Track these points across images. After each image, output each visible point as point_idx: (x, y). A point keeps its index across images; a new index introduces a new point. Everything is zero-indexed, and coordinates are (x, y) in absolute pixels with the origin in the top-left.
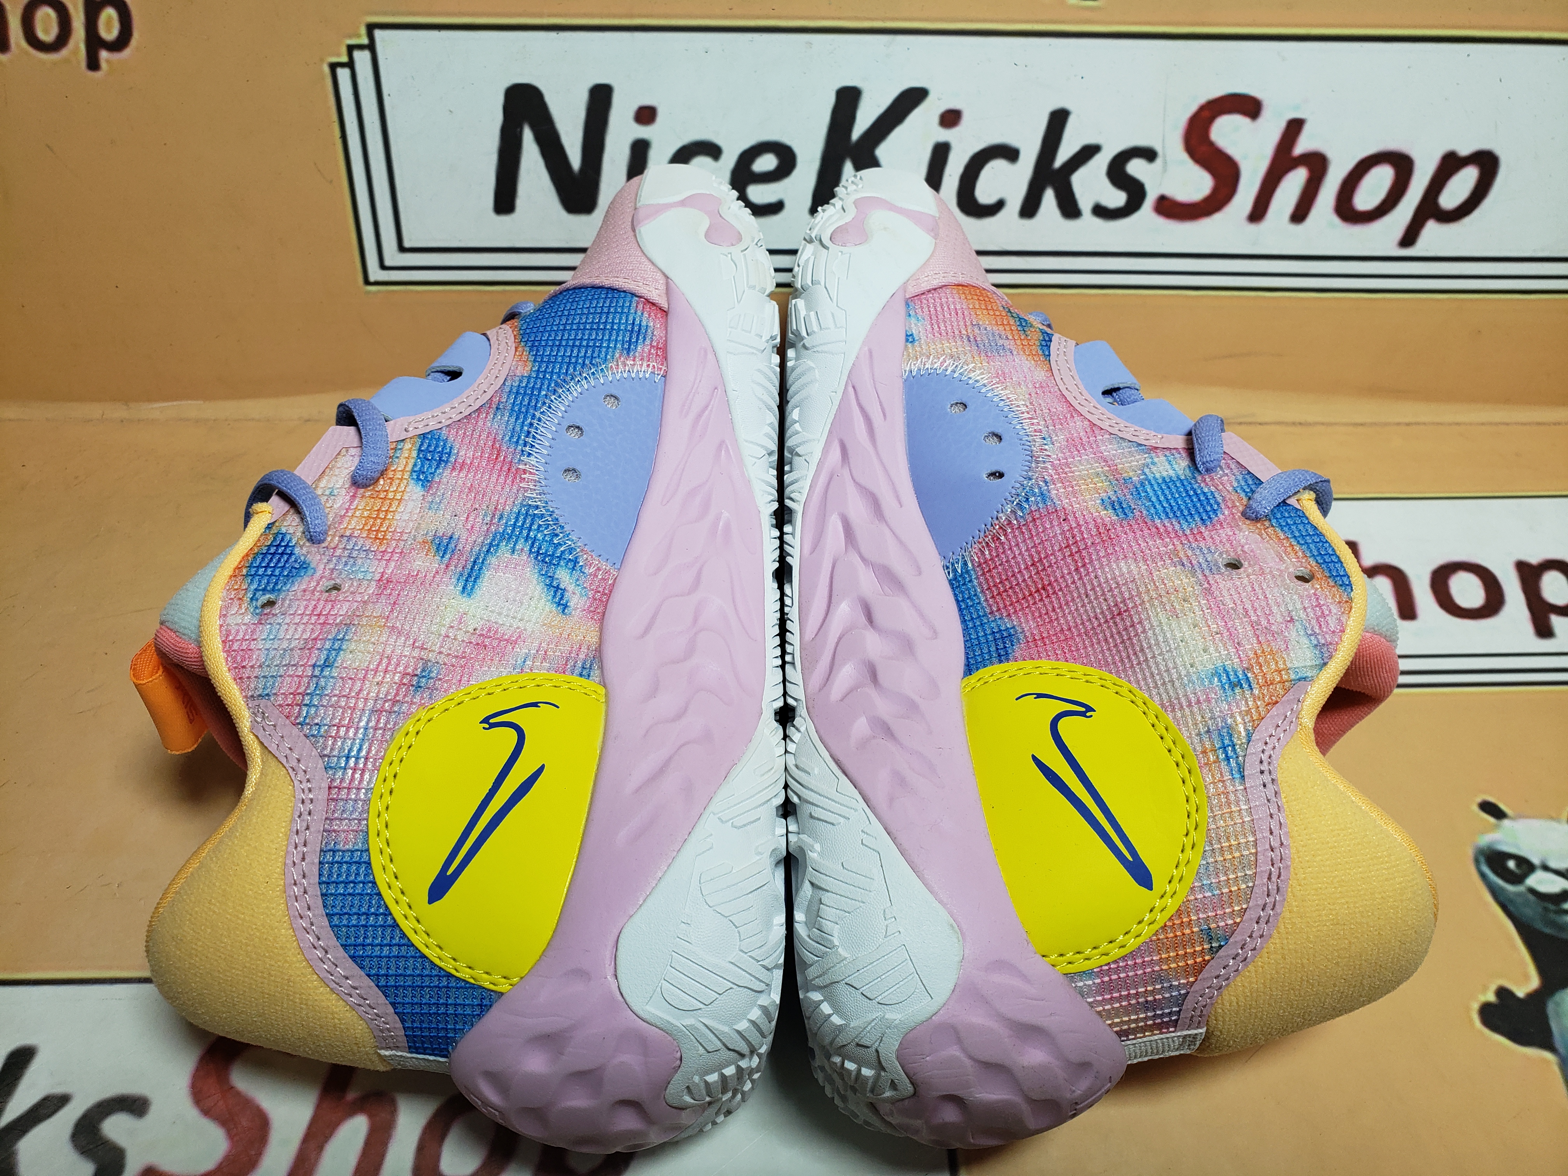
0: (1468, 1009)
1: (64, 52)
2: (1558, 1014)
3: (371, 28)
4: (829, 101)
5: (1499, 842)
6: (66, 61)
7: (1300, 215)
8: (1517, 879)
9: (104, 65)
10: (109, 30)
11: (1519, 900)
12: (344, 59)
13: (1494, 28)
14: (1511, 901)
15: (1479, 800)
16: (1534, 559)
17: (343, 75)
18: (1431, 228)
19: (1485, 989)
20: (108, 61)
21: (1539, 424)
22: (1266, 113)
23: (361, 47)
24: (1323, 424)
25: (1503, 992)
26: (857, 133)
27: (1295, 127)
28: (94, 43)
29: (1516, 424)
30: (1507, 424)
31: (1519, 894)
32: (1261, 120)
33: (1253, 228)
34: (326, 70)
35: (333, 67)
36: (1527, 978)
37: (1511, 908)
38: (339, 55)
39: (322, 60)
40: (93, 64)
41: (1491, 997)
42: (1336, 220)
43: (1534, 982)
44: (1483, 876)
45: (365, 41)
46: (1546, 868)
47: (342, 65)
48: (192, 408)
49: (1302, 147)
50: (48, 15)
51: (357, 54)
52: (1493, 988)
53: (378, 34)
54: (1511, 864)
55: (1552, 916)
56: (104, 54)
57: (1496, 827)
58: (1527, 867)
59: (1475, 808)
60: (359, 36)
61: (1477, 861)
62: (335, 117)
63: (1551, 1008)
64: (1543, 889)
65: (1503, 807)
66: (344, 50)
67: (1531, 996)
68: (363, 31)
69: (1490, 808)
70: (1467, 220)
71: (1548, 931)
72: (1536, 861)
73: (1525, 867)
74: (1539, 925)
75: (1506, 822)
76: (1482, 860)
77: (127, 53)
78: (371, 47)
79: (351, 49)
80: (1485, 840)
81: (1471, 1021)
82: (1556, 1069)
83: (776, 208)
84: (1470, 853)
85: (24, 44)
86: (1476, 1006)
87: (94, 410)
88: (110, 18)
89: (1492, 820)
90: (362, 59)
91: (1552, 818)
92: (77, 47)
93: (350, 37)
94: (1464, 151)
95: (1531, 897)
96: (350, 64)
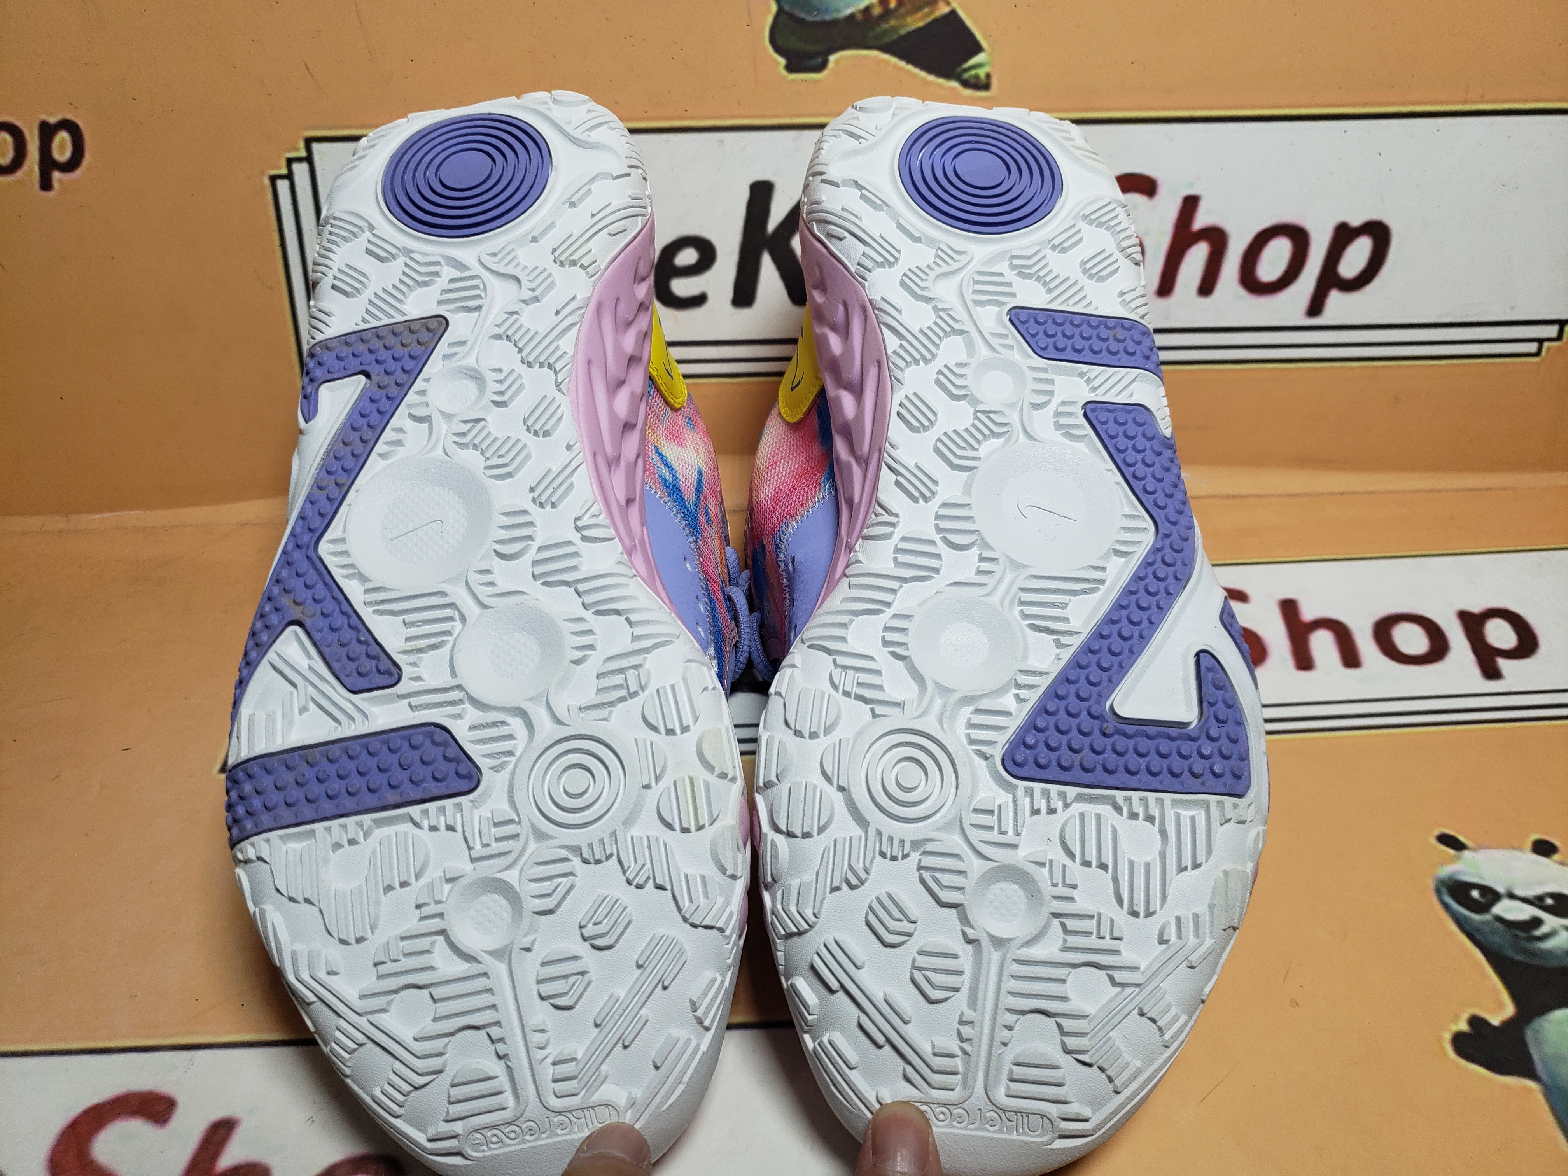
0: (1440, 1040)
1: (19, 174)
2: (1538, 1042)
3: (309, 141)
4: (745, 195)
5: (1461, 872)
6: (21, 182)
7: (1206, 287)
8: (1483, 908)
9: (56, 185)
10: (62, 152)
11: (1487, 929)
12: (284, 171)
13: (1365, 105)
14: (1478, 930)
15: (1437, 832)
16: (1476, 608)
17: (283, 186)
18: (1335, 297)
19: (1456, 1018)
20: (60, 181)
21: (1469, 490)
22: (1162, 191)
23: (299, 160)
24: (1256, 496)
25: (1476, 1022)
26: (773, 223)
27: (1190, 204)
28: (48, 164)
29: (1448, 491)
30: (1439, 491)
31: (1486, 923)
32: (1158, 198)
33: (1163, 302)
34: (267, 182)
35: (273, 179)
36: (1501, 1006)
37: (1479, 937)
38: (279, 168)
39: (263, 173)
40: (46, 184)
41: (1464, 1026)
42: (1242, 292)
43: (1509, 1010)
44: (1446, 906)
45: (303, 153)
46: (1512, 896)
47: (281, 177)
48: (132, 517)
49: (1200, 221)
50: (5, 140)
51: (296, 167)
52: (1465, 1016)
53: (315, 146)
54: (1475, 894)
55: (1524, 944)
56: (56, 175)
57: (1456, 859)
58: (1491, 896)
59: (1433, 841)
60: (297, 149)
61: (1438, 892)
62: (275, 226)
63: (1529, 1035)
64: (1510, 916)
65: (1461, 838)
66: (283, 163)
67: (1508, 1024)
68: (302, 144)
69: (1447, 840)
70: (1369, 289)
71: (1519, 958)
72: (1501, 890)
73: (1490, 896)
74: (1510, 953)
75: (1466, 854)
76: (1444, 890)
77: (78, 173)
78: (309, 159)
79: (290, 161)
80: (1446, 871)
81: (1445, 1053)
82: (1541, 1098)
83: (699, 300)
84: (1431, 884)
86: (1448, 1036)
87: (34, 522)
88: (63, 141)
89: (1451, 852)
90: (301, 171)
91: (1514, 848)
92: (31, 170)
93: (289, 151)
94: (1356, 222)
95: (1499, 925)
96: (289, 176)
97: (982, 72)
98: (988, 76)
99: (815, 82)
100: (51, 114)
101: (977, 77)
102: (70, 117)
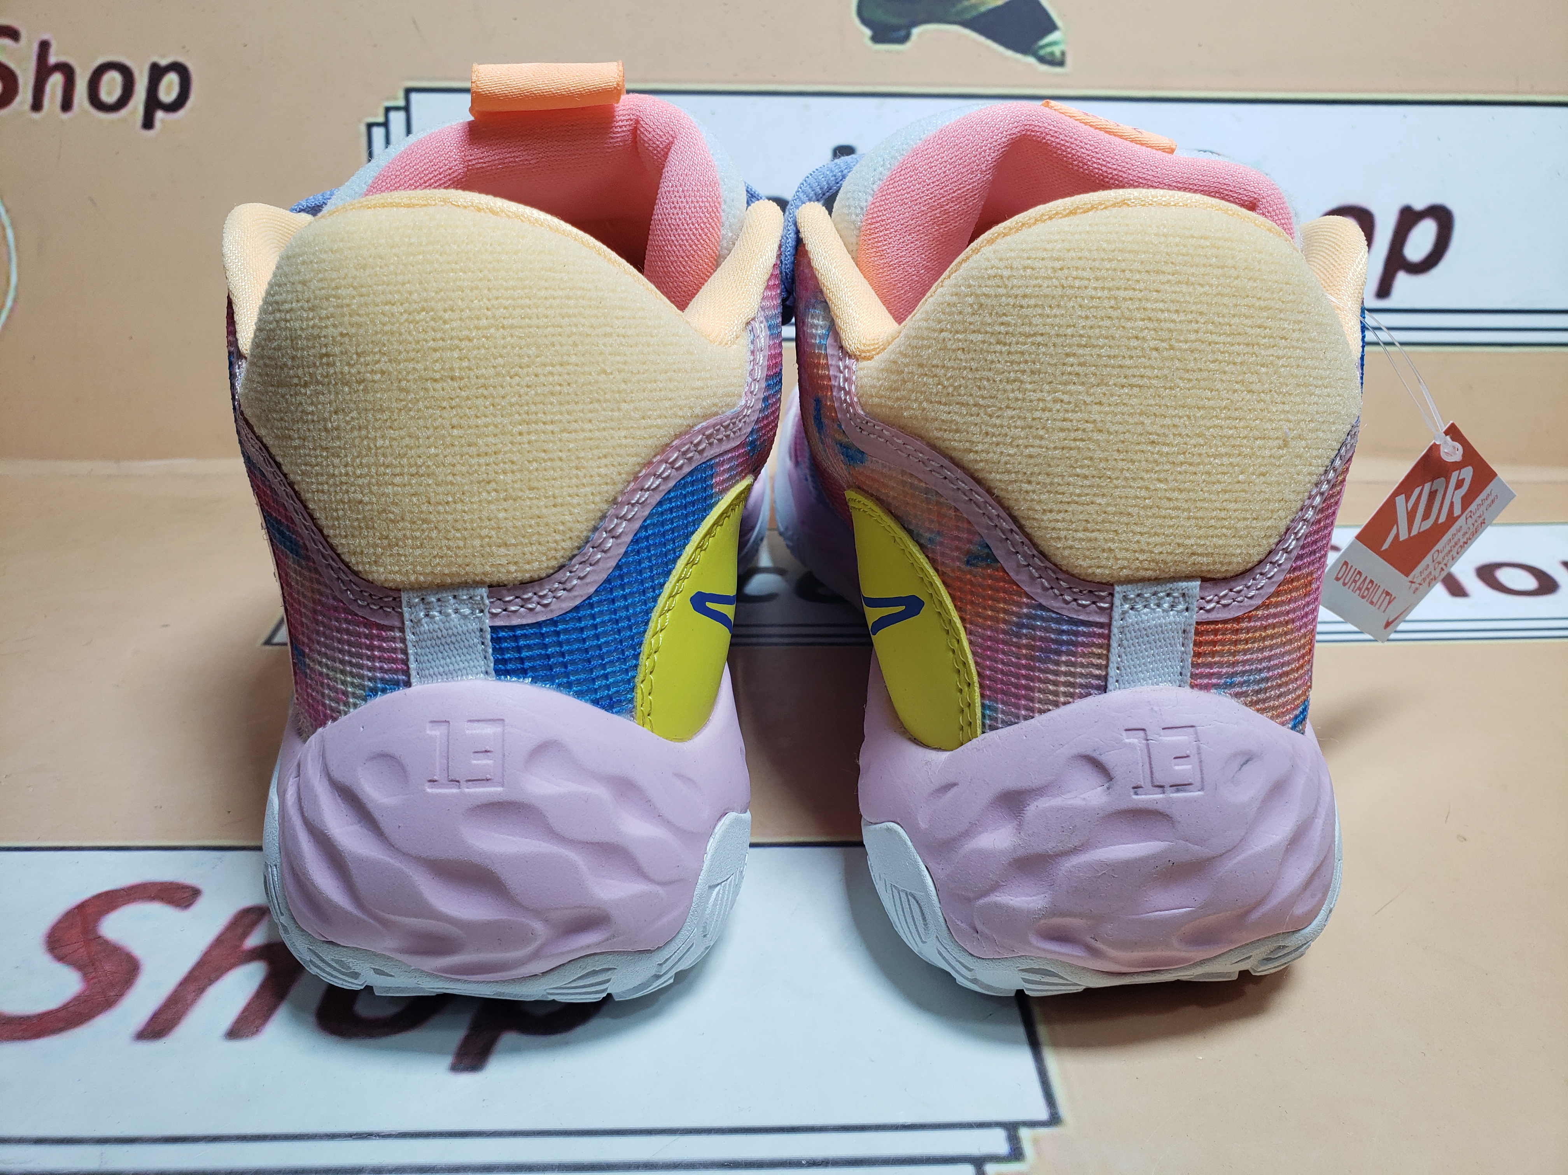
1: (123, 112)
4: (826, 157)
6: (124, 120)
9: (158, 124)
10: (168, 93)
12: (381, 119)
17: (378, 133)
18: (1403, 280)
20: (162, 121)
28: (153, 104)
34: (363, 129)
38: (376, 116)
39: (360, 121)
40: (148, 123)
48: (185, 465)
50: (114, 79)
56: (160, 115)
60: (395, 98)
66: (381, 112)
68: (401, 94)
70: (1435, 273)
77: (181, 113)
85: (86, 104)
88: (171, 83)
90: (397, 119)
92: (135, 109)
93: (388, 99)
94: (1419, 205)
97: (1057, 50)
98: (1063, 54)
99: (898, 53)
100: (163, 56)
101: (1052, 54)
102: (181, 59)
